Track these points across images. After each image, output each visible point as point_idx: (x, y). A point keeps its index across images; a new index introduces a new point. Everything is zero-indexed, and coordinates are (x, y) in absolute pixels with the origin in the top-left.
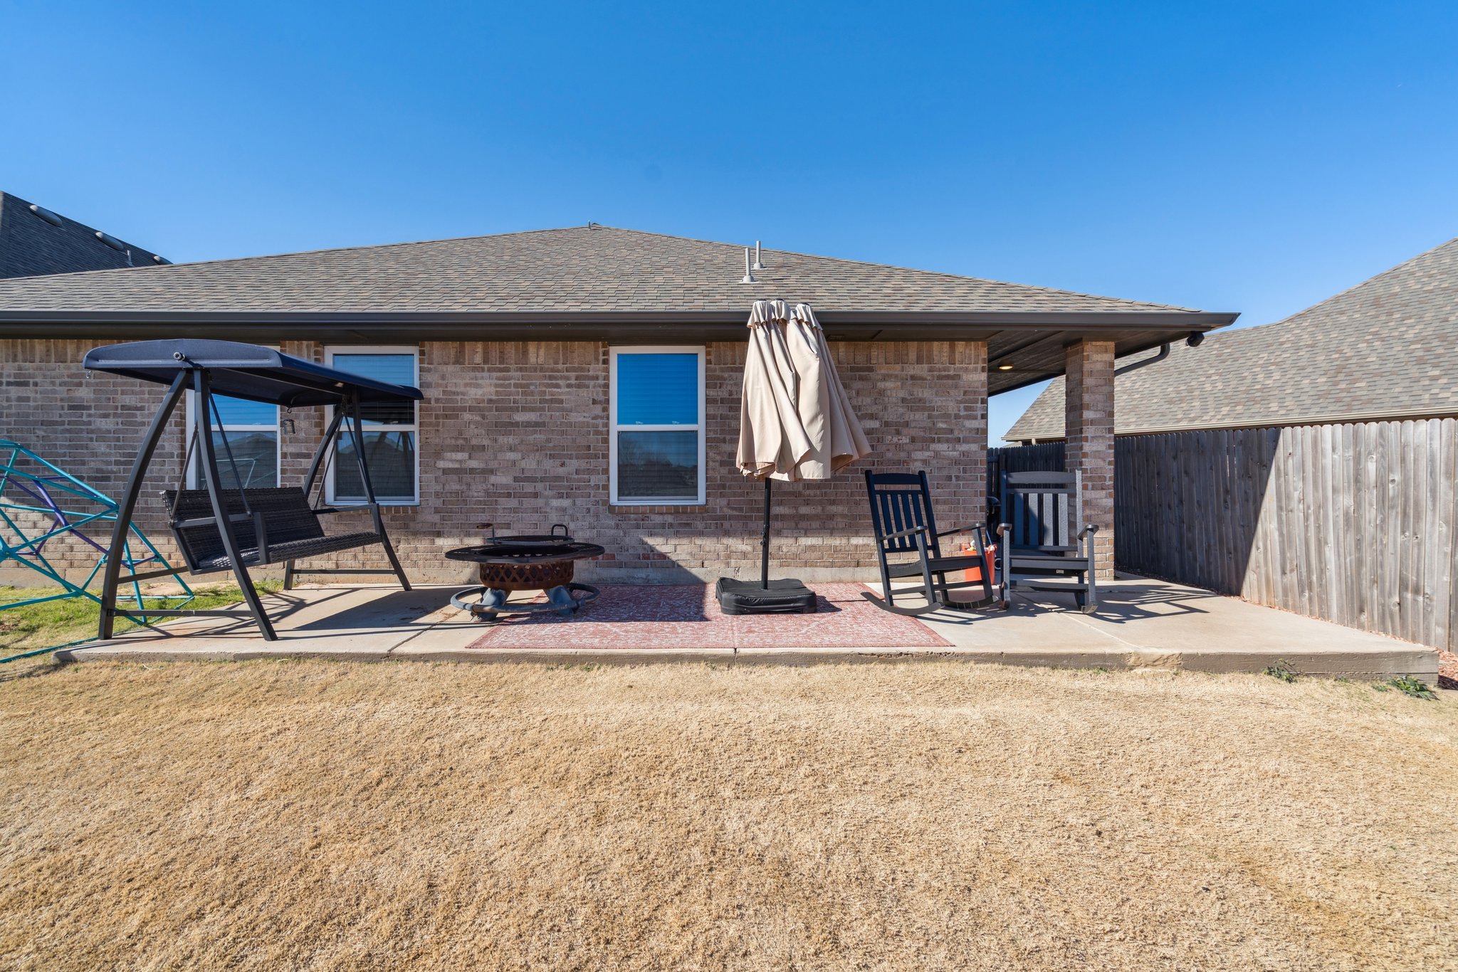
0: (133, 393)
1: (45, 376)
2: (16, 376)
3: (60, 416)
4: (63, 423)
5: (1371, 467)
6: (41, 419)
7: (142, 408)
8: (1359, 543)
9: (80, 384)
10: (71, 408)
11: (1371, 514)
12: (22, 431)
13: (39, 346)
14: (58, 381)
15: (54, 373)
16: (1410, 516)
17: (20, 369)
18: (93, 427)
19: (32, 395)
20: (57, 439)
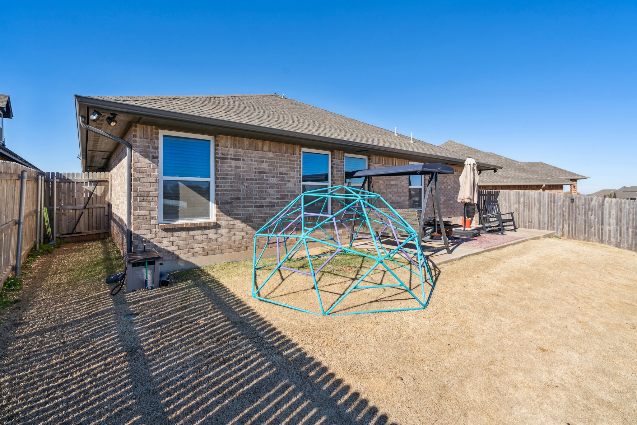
0: (284, 167)
1: (248, 156)
2: (234, 155)
3: (255, 176)
4: (256, 180)
5: (522, 200)
6: (246, 177)
7: (287, 174)
8: (519, 214)
9: (263, 162)
10: (259, 172)
11: (522, 208)
12: (237, 183)
13: (246, 141)
14: (253, 159)
15: (252, 155)
16: (530, 209)
17: (237, 152)
18: (268, 182)
19: (242, 165)
20: (253, 187)
